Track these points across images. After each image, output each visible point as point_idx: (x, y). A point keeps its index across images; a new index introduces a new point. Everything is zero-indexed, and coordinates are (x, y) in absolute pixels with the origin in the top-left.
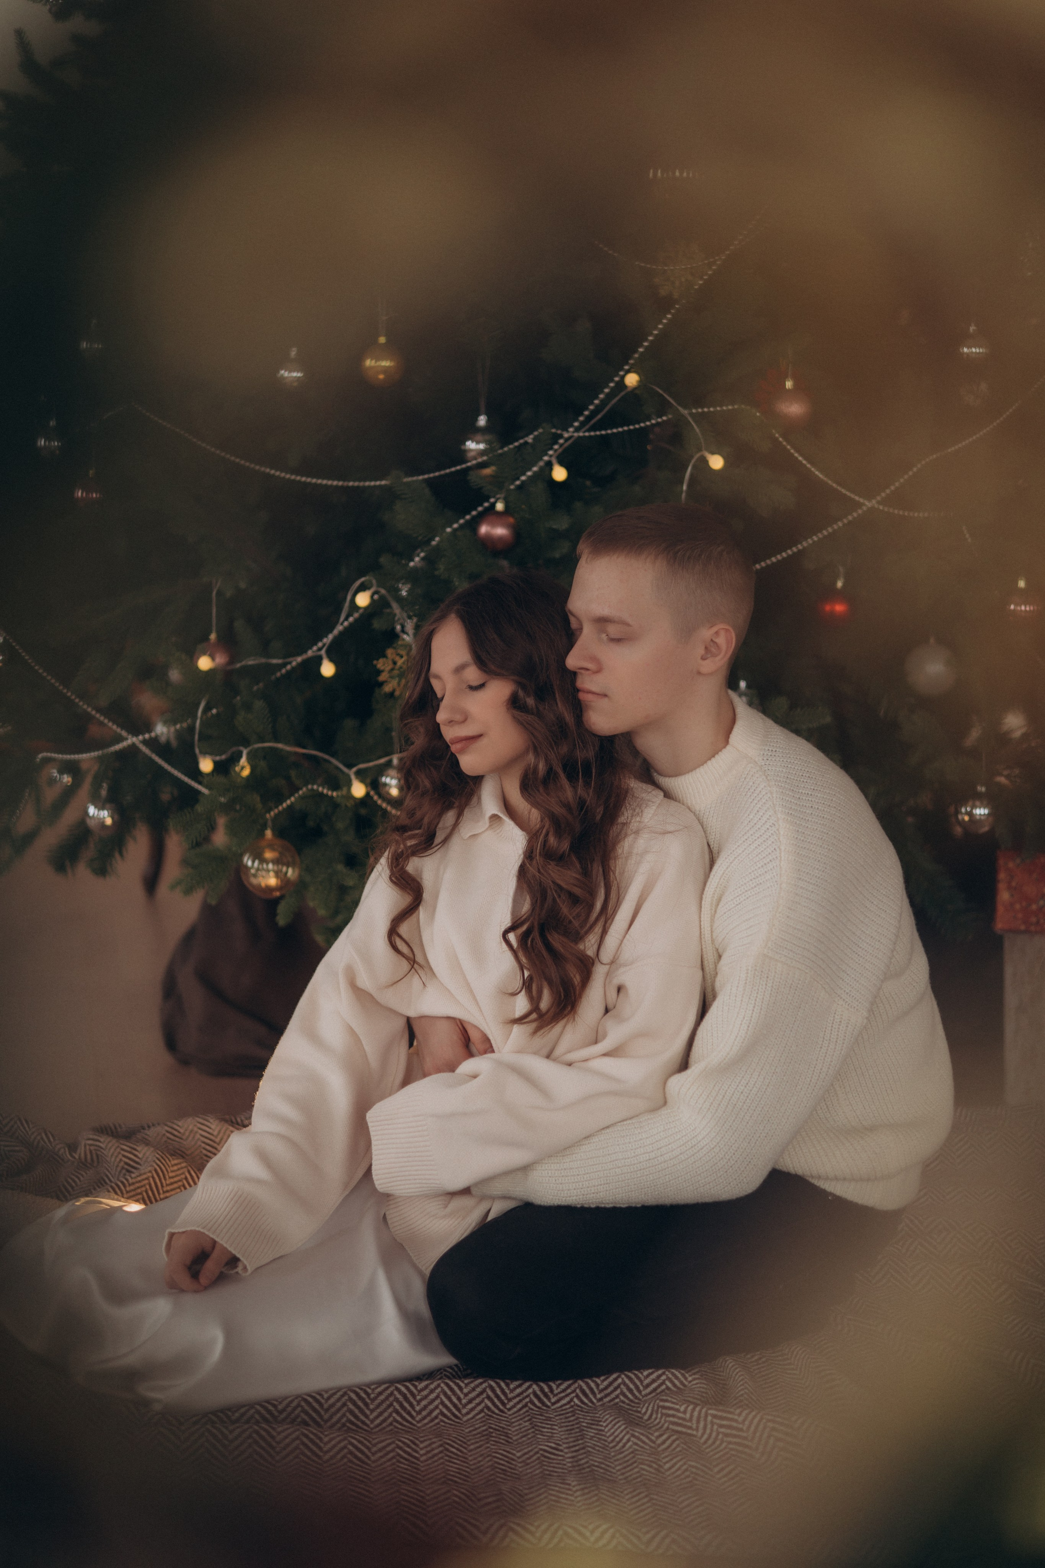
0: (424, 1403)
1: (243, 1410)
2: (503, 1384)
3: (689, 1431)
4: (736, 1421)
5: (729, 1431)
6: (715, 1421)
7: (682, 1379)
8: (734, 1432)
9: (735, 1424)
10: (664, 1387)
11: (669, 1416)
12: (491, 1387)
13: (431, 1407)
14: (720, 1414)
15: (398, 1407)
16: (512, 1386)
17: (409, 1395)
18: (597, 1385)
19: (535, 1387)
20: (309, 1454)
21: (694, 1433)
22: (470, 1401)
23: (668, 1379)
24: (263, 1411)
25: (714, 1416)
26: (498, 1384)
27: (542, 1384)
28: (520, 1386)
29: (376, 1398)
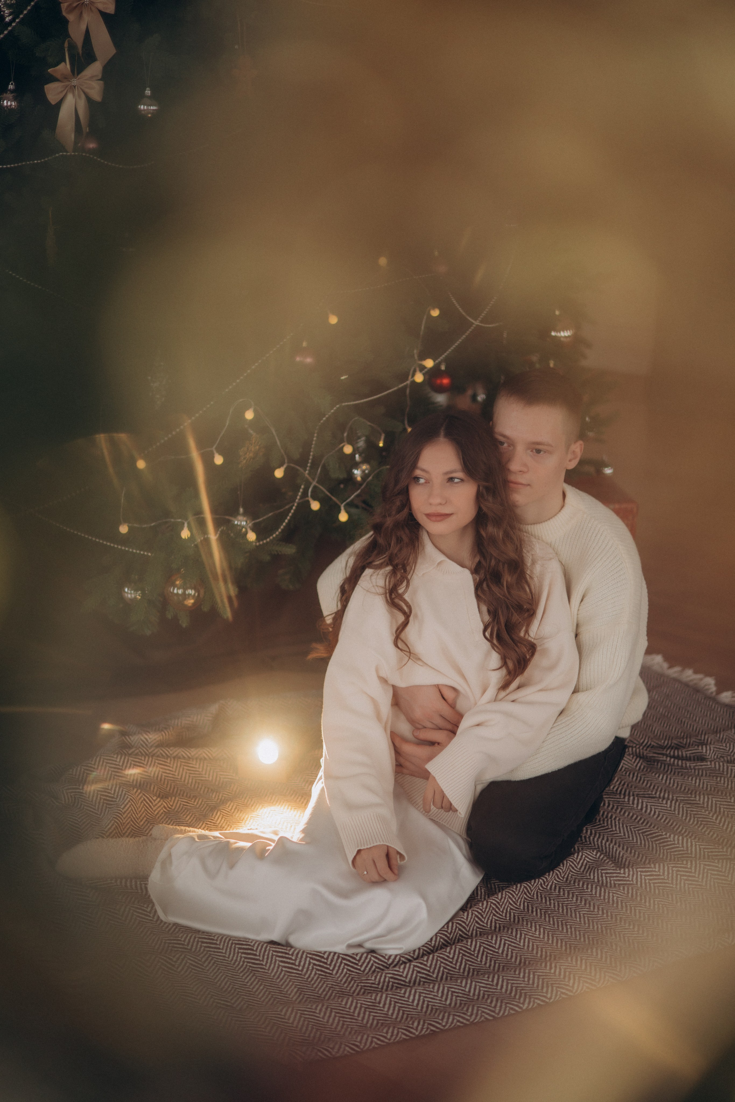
0: (503, 906)
1: (434, 939)
2: (528, 884)
3: (628, 882)
4: (655, 871)
5: (652, 877)
6: (642, 874)
7: (591, 855)
8: (655, 877)
9: (654, 873)
10: (585, 861)
11: (613, 877)
12: (525, 887)
13: (506, 907)
14: (644, 870)
15: (494, 912)
16: (532, 883)
17: (497, 904)
18: (562, 870)
19: (541, 880)
20: (492, 952)
21: (631, 882)
22: (519, 898)
23: (586, 856)
24: (444, 937)
25: (641, 872)
26: (526, 884)
27: (543, 878)
28: (535, 882)
29: (485, 911)
